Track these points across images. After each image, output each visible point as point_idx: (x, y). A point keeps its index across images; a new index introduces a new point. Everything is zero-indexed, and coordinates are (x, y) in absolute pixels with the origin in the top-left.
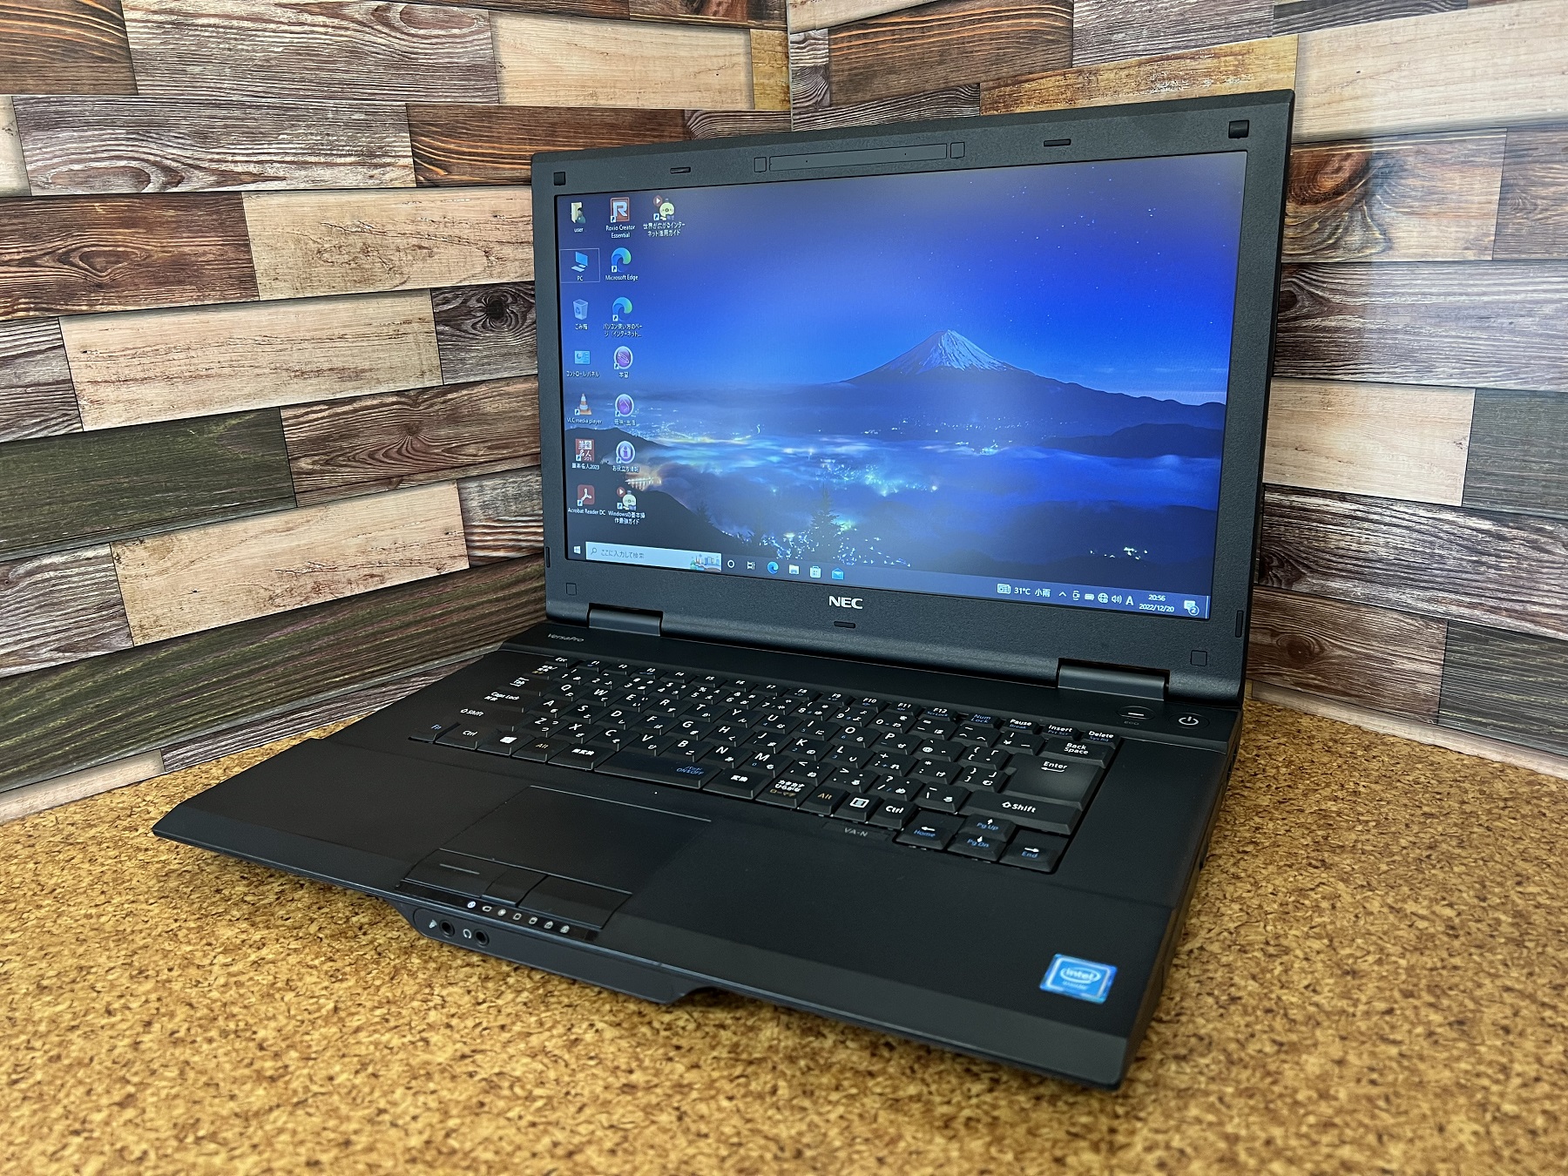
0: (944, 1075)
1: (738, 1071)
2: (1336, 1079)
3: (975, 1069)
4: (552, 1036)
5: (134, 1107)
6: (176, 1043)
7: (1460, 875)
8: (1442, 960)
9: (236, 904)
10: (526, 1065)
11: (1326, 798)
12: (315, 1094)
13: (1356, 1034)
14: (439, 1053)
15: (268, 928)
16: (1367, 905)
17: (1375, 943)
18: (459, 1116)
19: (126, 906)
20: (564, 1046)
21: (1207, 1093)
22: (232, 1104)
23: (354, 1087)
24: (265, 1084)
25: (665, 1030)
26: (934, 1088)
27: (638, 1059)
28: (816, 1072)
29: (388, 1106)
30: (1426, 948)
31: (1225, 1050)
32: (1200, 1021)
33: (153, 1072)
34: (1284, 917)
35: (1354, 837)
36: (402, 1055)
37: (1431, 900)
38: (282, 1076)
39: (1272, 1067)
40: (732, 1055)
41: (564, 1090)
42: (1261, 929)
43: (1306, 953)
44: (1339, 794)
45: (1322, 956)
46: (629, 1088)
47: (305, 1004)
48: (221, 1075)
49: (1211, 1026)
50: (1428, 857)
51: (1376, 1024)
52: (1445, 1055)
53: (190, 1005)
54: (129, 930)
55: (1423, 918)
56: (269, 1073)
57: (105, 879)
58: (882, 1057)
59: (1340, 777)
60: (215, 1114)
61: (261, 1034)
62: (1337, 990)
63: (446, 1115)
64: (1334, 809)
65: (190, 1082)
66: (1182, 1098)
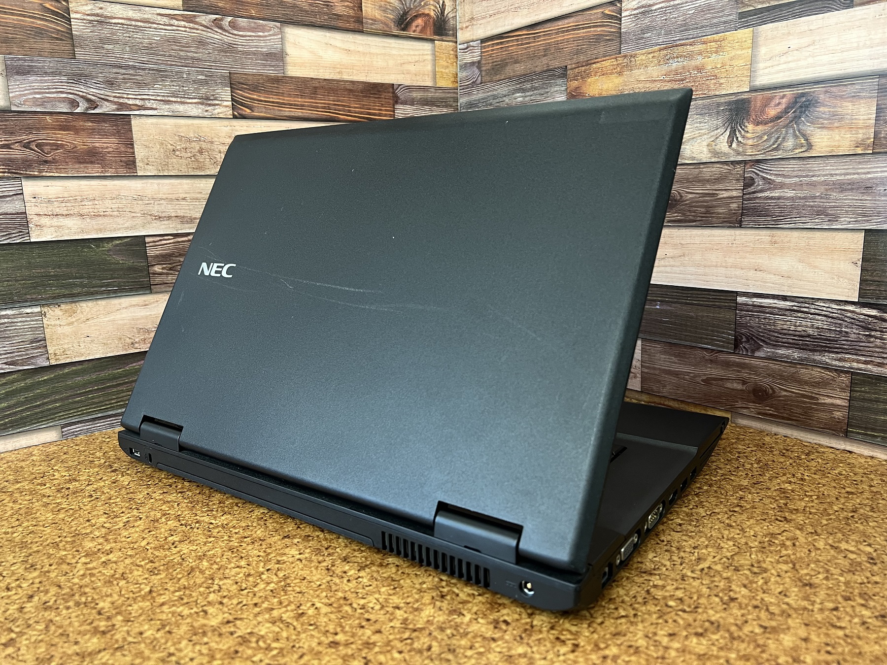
0: (542, 641)
1: (406, 635)
2: (804, 650)
3: (562, 637)
4: (287, 611)
5: (14, 646)
6: (46, 609)
7: (873, 528)
8: (867, 578)
9: (98, 528)
10: (268, 628)
11: (783, 482)
12: (130, 643)
13: (815, 623)
14: (213, 619)
15: (116, 542)
16: (816, 544)
17: (823, 567)
18: (221, 659)
19: (30, 528)
20: (295, 617)
21: (717, 657)
22: (76, 647)
23: (155, 639)
24: (98, 636)
25: (361, 609)
26: (535, 649)
27: (341, 626)
28: (458, 637)
29: (175, 652)
30: (856, 570)
31: (728, 631)
32: (711, 612)
33: (29, 626)
34: (762, 549)
35: (804, 505)
36: (189, 620)
37: (857, 542)
38: (110, 631)
39: (761, 642)
40: (403, 626)
41: (292, 644)
42: (748, 557)
43: (778, 572)
44: (792, 480)
45: (789, 574)
46: (334, 644)
47: (132, 588)
48: (71, 629)
49: (718, 615)
50: (852, 517)
51: (828, 617)
52: (875, 636)
53: (59, 586)
54: (29, 541)
55: (852, 552)
56: (102, 629)
57: (21, 512)
58: (501, 629)
59: (792, 470)
60: (64, 652)
61: (101, 605)
62: (800, 595)
63: (212, 658)
64: (790, 488)
65: (51, 632)
66: (701, 660)
